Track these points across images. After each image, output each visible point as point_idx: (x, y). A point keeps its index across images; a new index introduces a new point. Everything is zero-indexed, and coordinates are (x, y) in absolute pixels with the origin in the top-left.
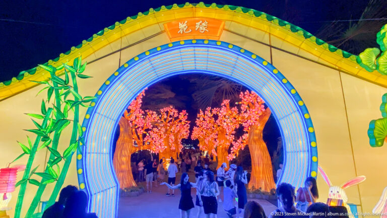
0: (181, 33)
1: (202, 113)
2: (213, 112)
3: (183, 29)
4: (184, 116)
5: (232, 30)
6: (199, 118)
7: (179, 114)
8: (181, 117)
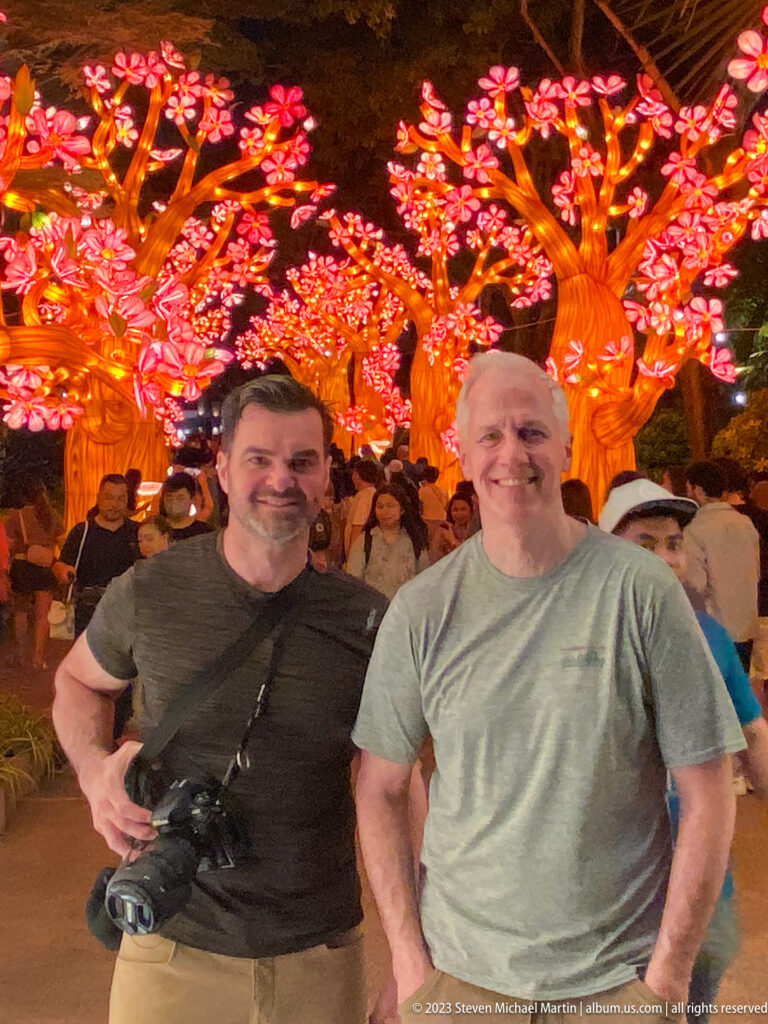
1: (436, 119)
2: (532, 108)
4: (286, 134)
6: (410, 161)
7: (240, 120)
8: (261, 142)
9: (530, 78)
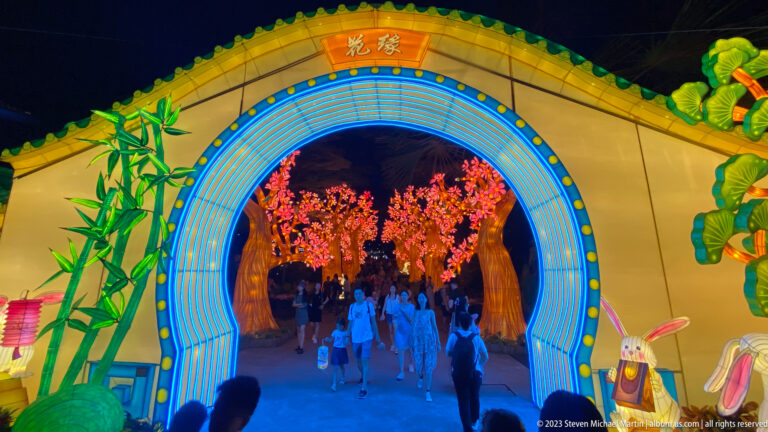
0: (353, 54)
2: (417, 194)
3: (355, 49)
4: (367, 201)
5: (443, 49)
6: (393, 206)
7: (358, 198)
8: (362, 203)
9: (417, 187)
